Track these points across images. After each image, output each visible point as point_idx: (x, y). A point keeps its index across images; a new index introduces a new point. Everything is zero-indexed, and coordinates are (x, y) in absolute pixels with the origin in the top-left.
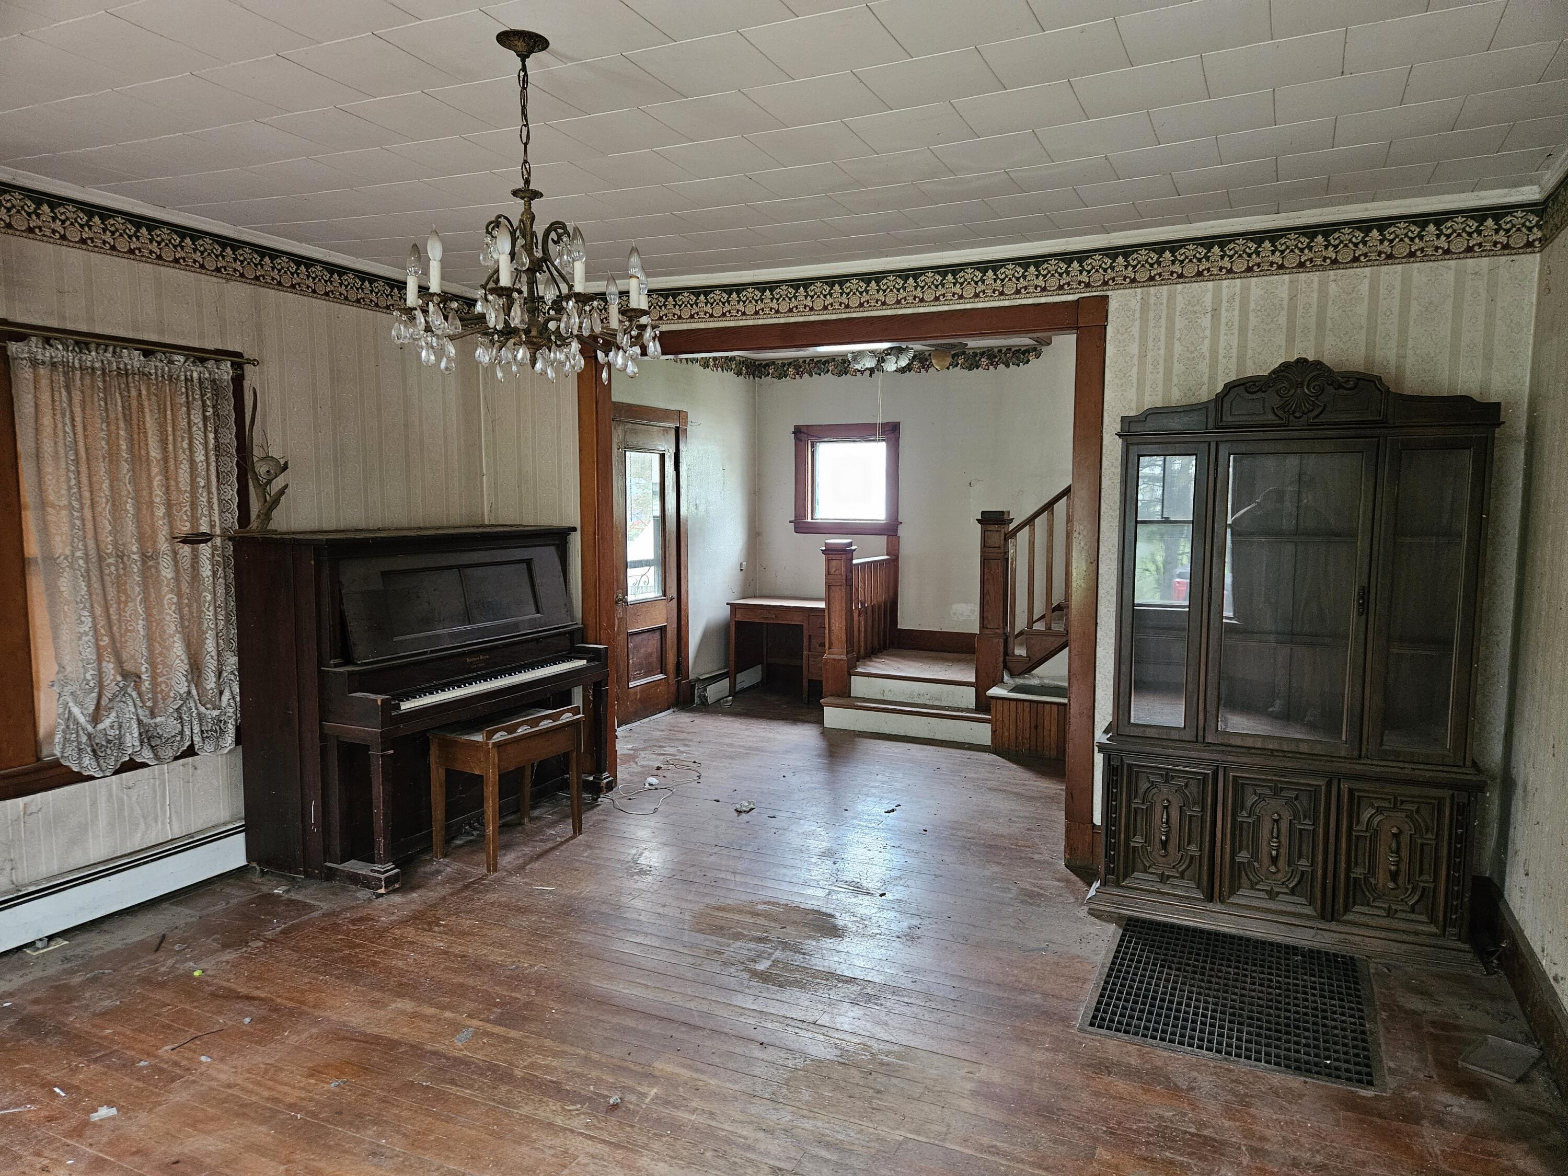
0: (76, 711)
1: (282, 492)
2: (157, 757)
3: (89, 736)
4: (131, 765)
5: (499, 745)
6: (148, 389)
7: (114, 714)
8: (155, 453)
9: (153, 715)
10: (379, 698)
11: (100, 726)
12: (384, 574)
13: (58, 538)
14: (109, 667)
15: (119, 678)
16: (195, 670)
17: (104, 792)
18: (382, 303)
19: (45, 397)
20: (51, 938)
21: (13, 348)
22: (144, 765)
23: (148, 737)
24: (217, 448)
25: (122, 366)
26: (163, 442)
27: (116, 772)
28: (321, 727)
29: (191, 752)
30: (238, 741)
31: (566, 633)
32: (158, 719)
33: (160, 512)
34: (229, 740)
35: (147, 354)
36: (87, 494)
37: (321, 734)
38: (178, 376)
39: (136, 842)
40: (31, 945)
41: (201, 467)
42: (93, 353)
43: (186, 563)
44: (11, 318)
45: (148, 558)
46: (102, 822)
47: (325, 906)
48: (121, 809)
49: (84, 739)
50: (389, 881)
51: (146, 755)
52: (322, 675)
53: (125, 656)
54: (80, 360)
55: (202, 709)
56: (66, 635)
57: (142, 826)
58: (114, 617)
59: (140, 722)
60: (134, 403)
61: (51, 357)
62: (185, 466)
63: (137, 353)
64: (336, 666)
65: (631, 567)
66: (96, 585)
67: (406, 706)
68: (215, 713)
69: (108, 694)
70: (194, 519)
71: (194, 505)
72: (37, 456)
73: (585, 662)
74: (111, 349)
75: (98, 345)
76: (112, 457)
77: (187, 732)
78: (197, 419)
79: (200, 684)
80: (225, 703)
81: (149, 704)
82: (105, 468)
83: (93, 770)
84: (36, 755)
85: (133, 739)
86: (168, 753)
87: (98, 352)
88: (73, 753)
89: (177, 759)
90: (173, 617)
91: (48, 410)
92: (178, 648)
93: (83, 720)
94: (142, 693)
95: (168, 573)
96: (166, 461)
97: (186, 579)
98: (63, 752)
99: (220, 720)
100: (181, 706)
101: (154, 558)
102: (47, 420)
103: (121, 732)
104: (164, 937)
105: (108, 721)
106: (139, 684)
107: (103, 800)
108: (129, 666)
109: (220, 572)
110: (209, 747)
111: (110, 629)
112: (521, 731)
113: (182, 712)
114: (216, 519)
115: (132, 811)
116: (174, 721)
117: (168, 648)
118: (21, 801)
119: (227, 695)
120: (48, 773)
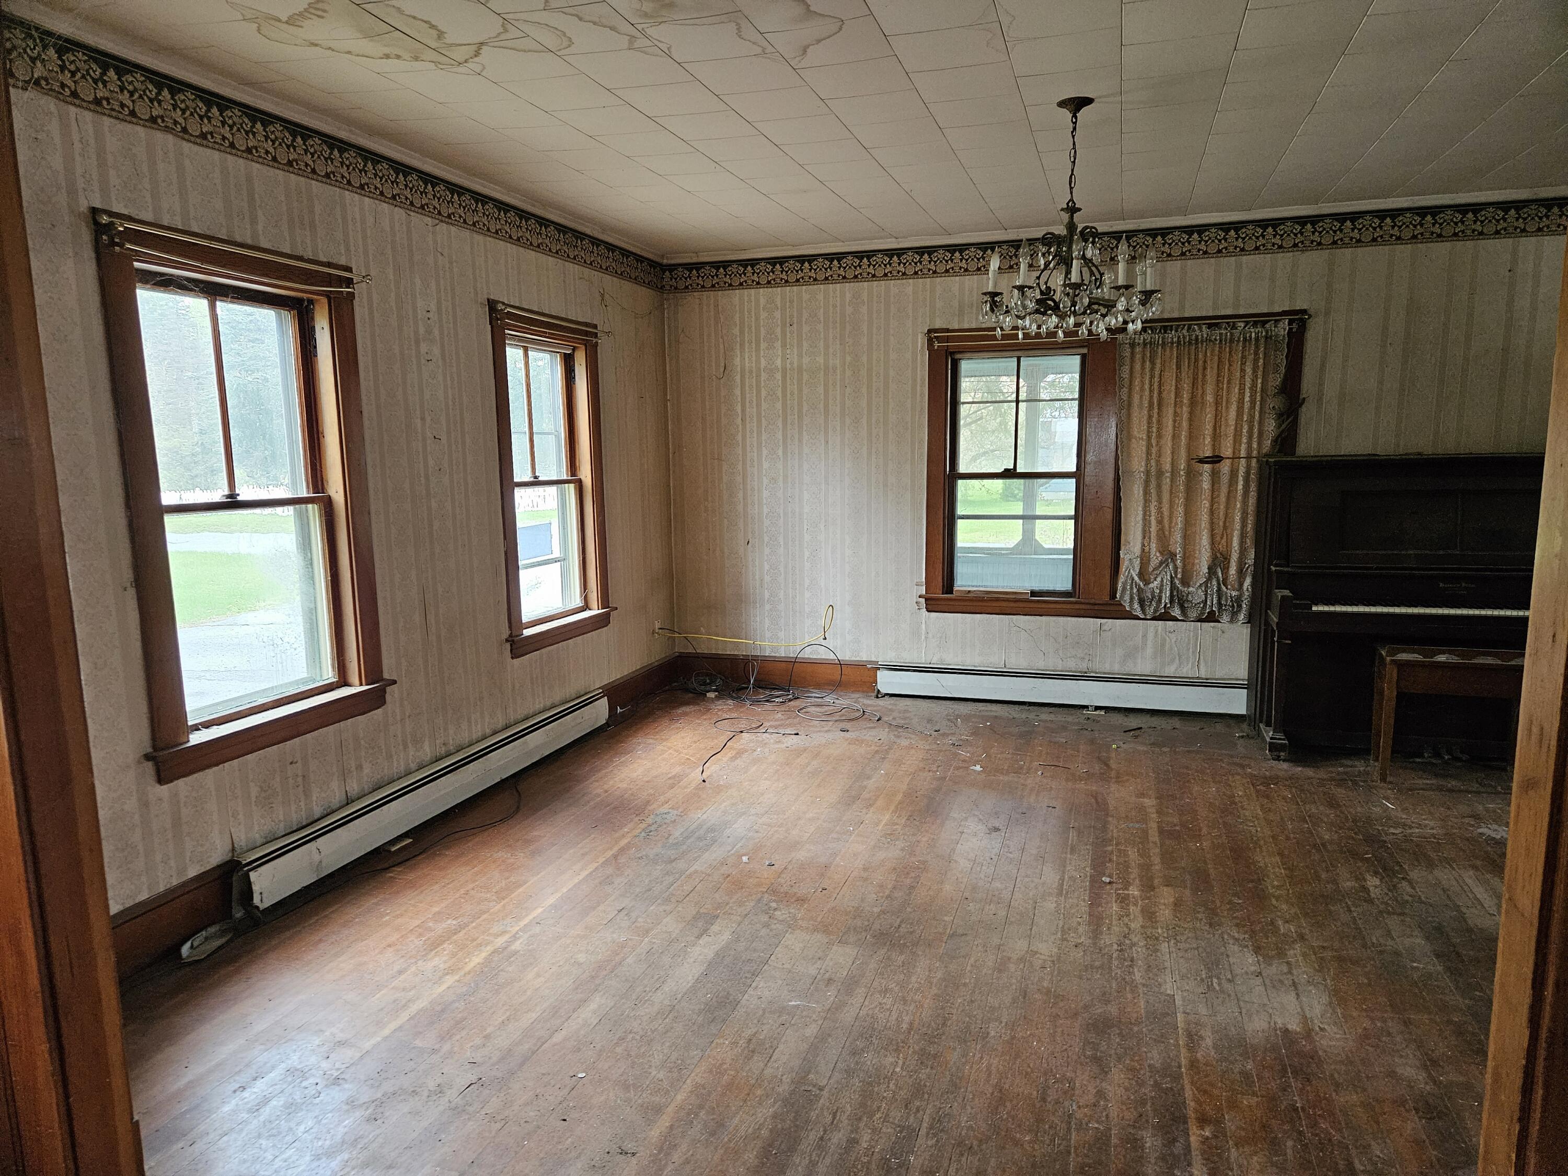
0: (1132, 571)
2: (1184, 613)
3: (1140, 590)
4: (1165, 617)
6: (1213, 351)
7: (1159, 579)
8: (1210, 398)
9: (1184, 584)
10: (1282, 593)
11: (1151, 586)
12: (1345, 494)
13: (1136, 459)
14: (1154, 546)
15: (1158, 554)
16: (1219, 561)
17: (1152, 629)
19: (1138, 366)
20: (1097, 708)
22: (1175, 619)
23: (1179, 599)
24: (1263, 390)
25: (1194, 337)
26: (1218, 389)
27: (1154, 619)
28: (1266, 613)
29: (1211, 618)
32: (1191, 589)
33: (1208, 440)
34: (1242, 615)
35: (1210, 326)
36: (1154, 430)
37: (1266, 619)
39: (1171, 671)
40: (1086, 707)
41: (1247, 405)
42: (1173, 332)
43: (1225, 479)
45: (1193, 475)
46: (1149, 651)
47: (1241, 749)
48: (1163, 645)
49: (1135, 590)
50: (1274, 747)
51: (1176, 612)
52: (1269, 568)
53: (1170, 542)
54: (1163, 338)
55: (1224, 588)
56: (1132, 523)
57: (1177, 661)
58: (1166, 514)
59: (1173, 587)
62: (1234, 407)
63: (1204, 326)
64: (1276, 565)
66: (1153, 490)
67: (1314, 608)
68: (1234, 593)
69: (1152, 565)
70: (1237, 445)
71: (1238, 435)
74: (1186, 327)
75: (1177, 327)
77: (1209, 602)
79: (1226, 570)
80: (1245, 588)
81: (1179, 576)
82: (1171, 410)
83: (1138, 613)
84: (1113, 596)
85: (1166, 598)
86: (1193, 614)
87: (1176, 331)
88: (1127, 598)
89: (1200, 620)
90: (1204, 518)
91: (1137, 375)
92: (1204, 541)
93: (1136, 578)
94: (1176, 568)
95: (1206, 485)
96: (1217, 403)
97: (1224, 490)
98: (1122, 596)
99: (1239, 600)
100: (1206, 583)
101: (1201, 475)
102: (1137, 382)
103: (1161, 592)
104: (1141, 728)
105: (1156, 583)
106: (1174, 561)
107: (1151, 635)
108: (1172, 548)
109: (1253, 487)
110: (1225, 618)
111: (1160, 522)
112: (1442, 658)
113: (1206, 587)
114: (1255, 445)
115: (1171, 649)
116: (1201, 593)
117: (1201, 539)
118: (1099, 621)
119: (1248, 582)
120: (1116, 608)
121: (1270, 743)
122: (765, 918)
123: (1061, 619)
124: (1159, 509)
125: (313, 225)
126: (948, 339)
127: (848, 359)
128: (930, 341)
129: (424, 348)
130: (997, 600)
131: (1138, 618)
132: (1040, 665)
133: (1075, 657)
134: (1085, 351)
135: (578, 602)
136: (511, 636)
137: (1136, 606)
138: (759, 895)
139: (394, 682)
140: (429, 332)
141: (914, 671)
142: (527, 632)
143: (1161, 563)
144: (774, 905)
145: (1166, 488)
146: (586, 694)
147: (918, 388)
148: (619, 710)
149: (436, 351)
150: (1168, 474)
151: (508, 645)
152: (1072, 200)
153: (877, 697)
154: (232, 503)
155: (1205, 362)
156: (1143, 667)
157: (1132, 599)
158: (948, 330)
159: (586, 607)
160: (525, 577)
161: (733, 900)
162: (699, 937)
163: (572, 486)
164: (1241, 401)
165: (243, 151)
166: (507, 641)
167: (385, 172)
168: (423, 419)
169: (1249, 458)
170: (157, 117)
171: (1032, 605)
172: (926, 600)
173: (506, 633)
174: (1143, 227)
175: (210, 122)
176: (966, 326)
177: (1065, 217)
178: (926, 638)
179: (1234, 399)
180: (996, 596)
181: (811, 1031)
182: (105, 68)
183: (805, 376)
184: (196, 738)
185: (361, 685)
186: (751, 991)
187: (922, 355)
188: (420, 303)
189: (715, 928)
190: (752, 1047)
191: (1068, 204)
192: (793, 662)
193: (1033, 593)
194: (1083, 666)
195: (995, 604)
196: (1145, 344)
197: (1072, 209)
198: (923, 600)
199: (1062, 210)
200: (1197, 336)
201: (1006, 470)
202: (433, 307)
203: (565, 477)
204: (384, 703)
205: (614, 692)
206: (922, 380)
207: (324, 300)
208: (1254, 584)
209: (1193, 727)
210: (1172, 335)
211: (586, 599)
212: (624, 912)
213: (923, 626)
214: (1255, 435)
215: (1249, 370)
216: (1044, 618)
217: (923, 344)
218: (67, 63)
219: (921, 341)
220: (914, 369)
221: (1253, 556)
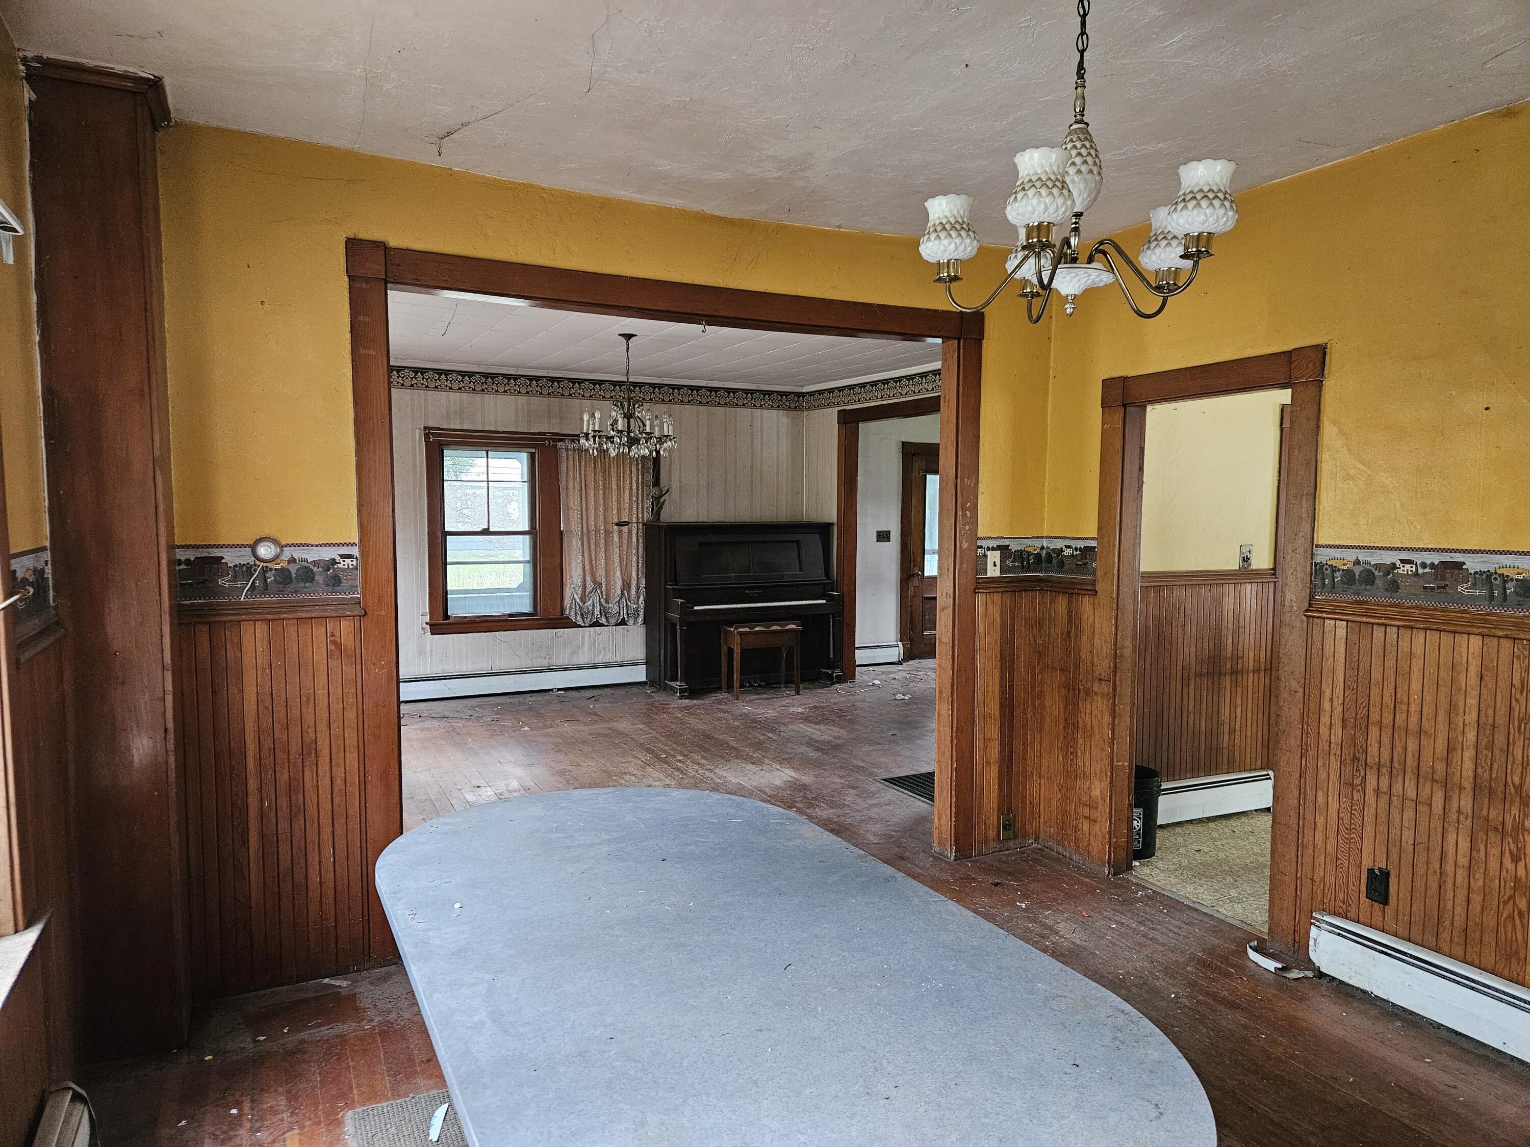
0: (575, 596)
1: (663, 503)
2: (607, 621)
3: (580, 607)
4: (596, 624)
5: (741, 634)
7: (591, 600)
8: (614, 486)
9: (607, 602)
10: (680, 600)
11: (586, 604)
12: (701, 544)
13: (573, 523)
14: (588, 578)
15: (591, 584)
16: (626, 586)
17: (587, 634)
18: (740, 403)
19: (571, 463)
20: (559, 690)
21: (559, 444)
22: (602, 625)
23: (604, 612)
24: (643, 483)
26: (618, 480)
27: (590, 626)
28: (665, 614)
29: (623, 623)
30: (645, 622)
31: (820, 584)
32: (611, 605)
33: (615, 512)
34: (640, 620)
36: (584, 504)
37: (665, 618)
39: (599, 659)
40: (552, 690)
41: (635, 491)
43: (625, 536)
44: (561, 433)
45: (608, 533)
46: (586, 647)
47: (658, 698)
48: (594, 643)
49: (578, 608)
50: (681, 691)
51: (603, 621)
52: (665, 587)
53: (597, 575)
55: (629, 603)
56: (574, 564)
57: (603, 653)
58: (594, 556)
59: (601, 604)
60: (607, 464)
61: (574, 447)
62: (627, 492)
64: (670, 585)
65: (927, 554)
66: (585, 543)
67: (695, 608)
68: (635, 606)
69: (588, 591)
70: (630, 515)
71: (630, 509)
72: (567, 488)
73: (824, 601)
76: (596, 488)
77: (621, 613)
78: (634, 470)
79: (629, 593)
80: (640, 603)
81: (604, 597)
82: (592, 493)
83: (580, 623)
84: (562, 613)
85: (597, 612)
86: (613, 621)
88: (573, 613)
89: (616, 625)
90: (617, 560)
91: (571, 469)
92: (618, 574)
93: (578, 600)
94: (602, 592)
95: (616, 539)
96: (619, 489)
97: (625, 542)
98: (569, 613)
99: (637, 610)
100: (619, 600)
101: (612, 533)
102: (571, 473)
103: (593, 608)
104: (594, 696)
105: (589, 602)
106: (601, 587)
107: (587, 637)
108: (598, 580)
109: (641, 540)
110: (631, 622)
111: (591, 563)
112: (757, 629)
113: (619, 603)
114: (640, 516)
115: (599, 645)
116: (616, 607)
117: (615, 573)
118: (554, 631)
119: (642, 598)
120: (565, 621)
121: (680, 689)
123: (530, 631)
124: (590, 555)
126: (440, 435)
128: (427, 436)
130: (486, 621)
131: (580, 626)
132: (517, 665)
133: (540, 657)
134: (534, 450)
137: (579, 618)
141: (426, 680)
143: (593, 589)
145: (592, 542)
147: (418, 468)
150: (593, 533)
155: (609, 464)
156: (583, 658)
157: (576, 613)
158: (440, 429)
164: (631, 489)
169: (638, 523)
171: (509, 623)
172: (430, 626)
174: (568, 376)
176: (452, 427)
178: (431, 654)
179: (627, 487)
180: (485, 619)
187: (422, 445)
193: (511, 615)
194: (544, 663)
195: (484, 625)
196: (575, 450)
198: (428, 627)
201: (484, 529)
206: (421, 461)
208: (645, 601)
209: (619, 692)
213: (429, 646)
214: (640, 510)
216: (519, 632)
217: (422, 437)
219: (419, 435)
220: (414, 454)
221: (644, 582)
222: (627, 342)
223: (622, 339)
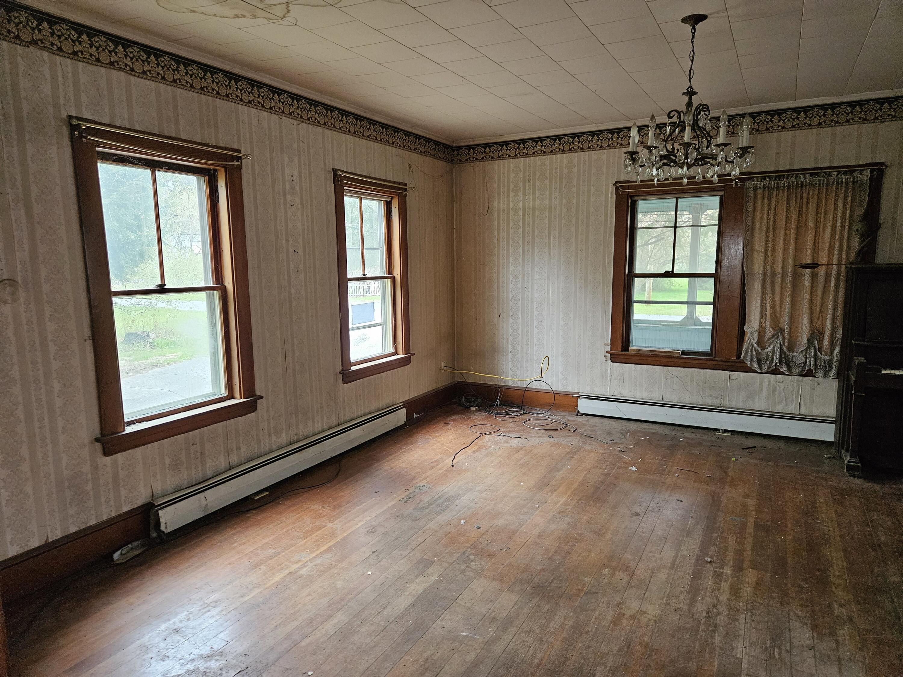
0: (752, 340)
2: (789, 370)
3: (758, 353)
4: (777, 372)
6: (814, 192)
7: (772, 346)
8: (811, 224)
9: (790, 351)
11: (766, 350)
13: (757, 265)
14: (768, 324)
15: (771, 329)
16: (817, 335)
17: (766, 380)
19: (759, 203)
20: (726, 431)
21: (747, 184)
22: (783, 374)
23: (786, 360)
24: (851, 218)
25: (800, 183)
26: (817, 217)
27: (767, 373)
29: (810, 374)
32: (795, 354)
33: (809, 252)
34: (833, 373)
35: (811, 175)
36: (770, 245)
38: (833, 183)
39: (779, 408)
40: (718, 430)
41: (840, 229)
42: (785, 180)
43: (821, 279)
45: (797, 276)
46: (764, 394)
48: (774, 391)
49: (754, 353)
50: (849, 468)
51: (784, 369)
54: (778, 184)
55: (819, 354)
56: (753, 308)
57: (784, 402)
58: (778, 302)
59: (782, 352)
60: (804, 200)
61: (764, 185)
62: (829, 230)
63: (807, 175)
66: (768, 286)
67: (883, 372)
68: (827, 358)
69: (767, 336)
70: (830, 256)
71: (831, 249)
74: (794, 176)
75: (788, 176)
76: (787, 228)
77: (808, 363)
79: (821, 341)
80: (835, 354)
81: (786, 344)
82: (783, 233)
83: (756, 368)
84: (739, 356)
85: (776, 359)
86: (796, 371)
87: (787, 178)
88: (749, 358)
89: (802, 375)
90: (806, 305)
91: (759, 208)
92: (806, 321)
93: (755, 345)
94: (784, 339)
95: (807, 283)
96: (817, 227)
97: (820, 287)
98: (745, 357)
99: (830, 363)
100: (806, 350)
101: (804, 276)
102: (758, 213)
103: (773, 354)
104: (755, 447)
105: (769, 349)
106: (783, 334)
107: (766, 384)
108: (781, 325)
109: (842, 285)
110: (820, 374)
111: (773, 307)
113: (806, 353)
114: (844, 256)
115: (780, 393)
116: (802, 357)
117: (803, 320)
118: (729, 373)
119: (837, 350)
120: (741, 365)
121: (848, 465)
122: (463, 567)
123: (702, 371)
124: (773, 300)
125: (216, 126)
126: (628, 187)
127: (564, 201)
128: (617, 189)
129: (289, 197)
130: (658, 356)
131: (756, 372)
132: (687, 400)
133: (711, 396)
134: (722, 193)
135: (391, 350)
136: (342, 370)
137: (755, 364)
138: (464, 550)
139: (262, 397)
140: (293, 188)
141: (602, 400)
142: (353, 368)
143: (773, 336)
144: (472, 557)
145: (778, 284)
146: (393, 405)
147: (609, 219)
148: (415, 416)
149: (297, 200)
150: (779, 276)
151: (341, 376)
152: (691, 87)
153: (577, 415)
154: (162, 290)
155: (808, 199)
156: (759, 405)
157: (752, 359)
158: (629, 182)
159: (396, 353)
160: (353, 335)
161: (447, 551)
162: (417, 577)
163: (389, 280)
164: (834, 226)
165: (171, 82)
166: (340, 373)
167: (265, 93)
168: (287, 240)
169: (839, 264)
170: (114, 62)
171: (681, 361)
172: (611, 355)
173: (339, 368)
174: (765, 109)
175: (149, 64)
177: (686, 99)
178: (611, 379)
179: (829, 224)
180: (657, 353)
181: (471, 657)
182: (80, 34)
183: (537, 213)
184: (129, 430)
185: (241, 398)
186: (439, 622)
187: (612, 197)
188: (287, 171)
189: (430, 571)
190: (427, 665)
191: (687, 89)
192: (525, 390)
193: (683, 353)
194: (717, 402)
195: (657, 359)
196: (764, 188)
197: (690, 93)
198: (609, 355)
199: (684, 94)
200: (802, 182)
201: (666, 272)
202: (296, 173)
203: (385, 275)
204: (256, 409)
205: (410, 405)
206: (611, 213)
207: (223, 170)
208: (841, 351)
209: (793, 448)
210: (784, 182)
211: (396, 348)
212: (376, 554)
213: (609, 371)
214: (845, 249)
215: (840, 204)
216: (690, 369)
217: (612, 190)
218: (56, 31)
219: (611, 189)
220: (606, 207)
221: (841, 332)
222: (694, 28)
223: (688, 28)
